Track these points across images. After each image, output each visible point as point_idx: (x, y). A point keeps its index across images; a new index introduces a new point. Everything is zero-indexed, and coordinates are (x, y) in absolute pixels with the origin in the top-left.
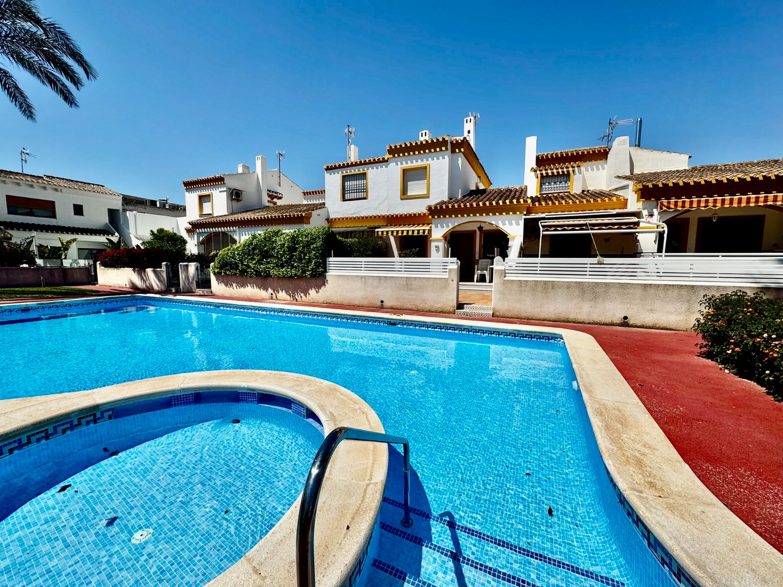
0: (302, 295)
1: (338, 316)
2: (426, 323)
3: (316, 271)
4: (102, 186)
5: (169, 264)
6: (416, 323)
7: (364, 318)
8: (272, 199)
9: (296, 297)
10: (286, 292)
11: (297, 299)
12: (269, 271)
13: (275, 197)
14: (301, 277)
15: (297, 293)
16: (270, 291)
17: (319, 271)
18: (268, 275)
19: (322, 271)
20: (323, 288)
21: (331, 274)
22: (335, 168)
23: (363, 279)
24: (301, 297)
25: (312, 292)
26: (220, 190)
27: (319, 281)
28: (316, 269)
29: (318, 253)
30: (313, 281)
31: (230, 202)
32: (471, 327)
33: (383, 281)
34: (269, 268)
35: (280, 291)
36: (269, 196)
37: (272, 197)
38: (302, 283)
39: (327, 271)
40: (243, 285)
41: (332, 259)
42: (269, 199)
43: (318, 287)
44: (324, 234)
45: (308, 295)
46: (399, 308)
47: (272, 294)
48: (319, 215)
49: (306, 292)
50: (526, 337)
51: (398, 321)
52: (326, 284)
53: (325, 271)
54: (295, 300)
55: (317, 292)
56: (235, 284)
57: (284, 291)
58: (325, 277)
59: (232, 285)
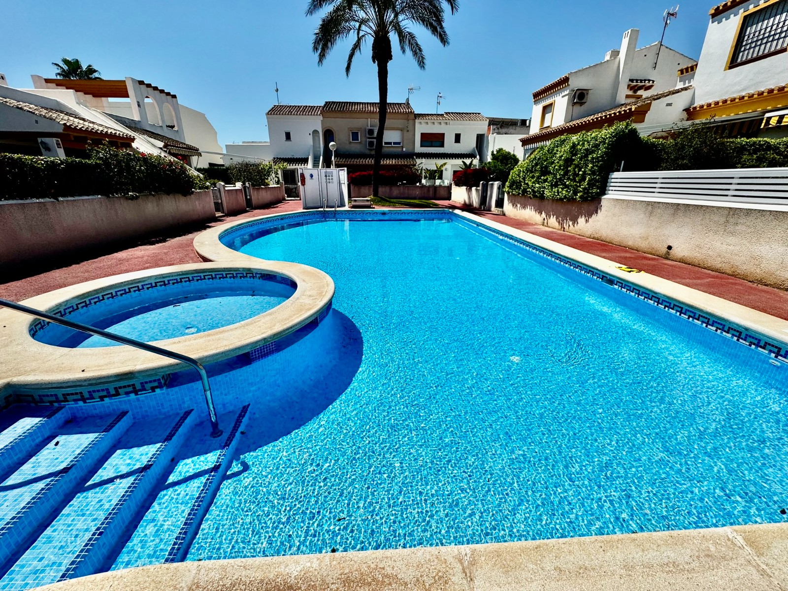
0: (571, 223)
3: (588, 193)
4: (479, 114)
5: (485, 182)
8: (635, 92)
9: (565, 224)
10: (557, 218)
12: (543, 191)
13: (640, 88)
14: (571, 200)
15: (567, 220)
16: (544, 215)
17: (592, 193)
18: (542, 197)
19: (597, 193)
20: (594, 216)
21: (611, 195)
23: (650, 208)
24: (569, 225)
25: (581, 220)
26: (561, 95)
27: (592, 208)
28: (588, 190)
29: (597, 166)
30: (585, 206)
31: (571, 107)
33: (680, 213)
34: (544, 188)
35: (552, 216)
36: (630, 88)
37: (635, 89)
38: (574, 209)
39: (606, 192)
40: (524, 207)
41: (616, 175)
43: (589, 215)
44: (614, 137)
45: (576, 225)
47: (544, 219)
48: (669, 105)
49: (575, 220)
52: (599, 211)
53: (603, 192)
54: (563, 229)
55: (586, 220)
56: (519, 205)
57: (555, 216)
58: (600, 201)
59: (517, 206)
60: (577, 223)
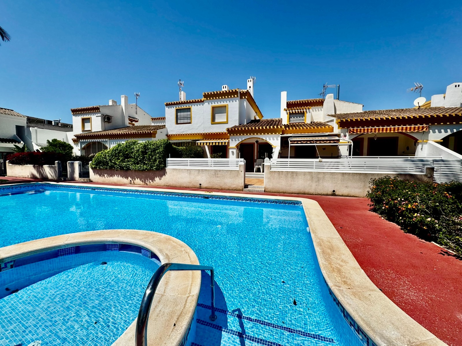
0: (151, 181)
1: (173, 194)
2: (226, 196)
3: (159, 167)
4: (12, 110)
5: (60, 162)
6: (220, 197)
7: (189, 195)
8: (132, 122)
9: (147, 182)
10: (140, 180)
11: (147, 184)
12: (129, 166)
13: (134, 121)
14: (150, 170)
15: (148, 180)
16: (130, 179)
17: (161, 167)
18: (128, 169)
19: (163, 167)
20: (164, 177)
21: (169, 168)
22: (172, 104)
23: (189, 171)
24: (150, 182)
25: (157, 179)
26: (96, 115)
27: (161, 173)
28: (159, 165)
29: (161, 155)
30: (158, 172)
31: (103, 123)
32: (252, 198)
33: (201, 172)
34: (129, 164)
35: (136, 179)
36: (130, 120)
37: (131, 121)
38: (151, 174)
39: (167, 166)
40: (112, 175)
41: (169, 159)
42: (130, 122)
43: (161, 176)
44: (165, 144)
45: (154, 181)
46: (211, 188)
47: (131, 181)
48: (161, 132)
49: (153, 179)
50: (282, 203)
51: (210, 196)
52: (166, 174)
53: (165, 166)
54: (146, 184)
55: (160, 179)
56: (106, 175)
57: (139, 179)
58: (165, 170)
59: (104, 176)
60: (155, 180)
